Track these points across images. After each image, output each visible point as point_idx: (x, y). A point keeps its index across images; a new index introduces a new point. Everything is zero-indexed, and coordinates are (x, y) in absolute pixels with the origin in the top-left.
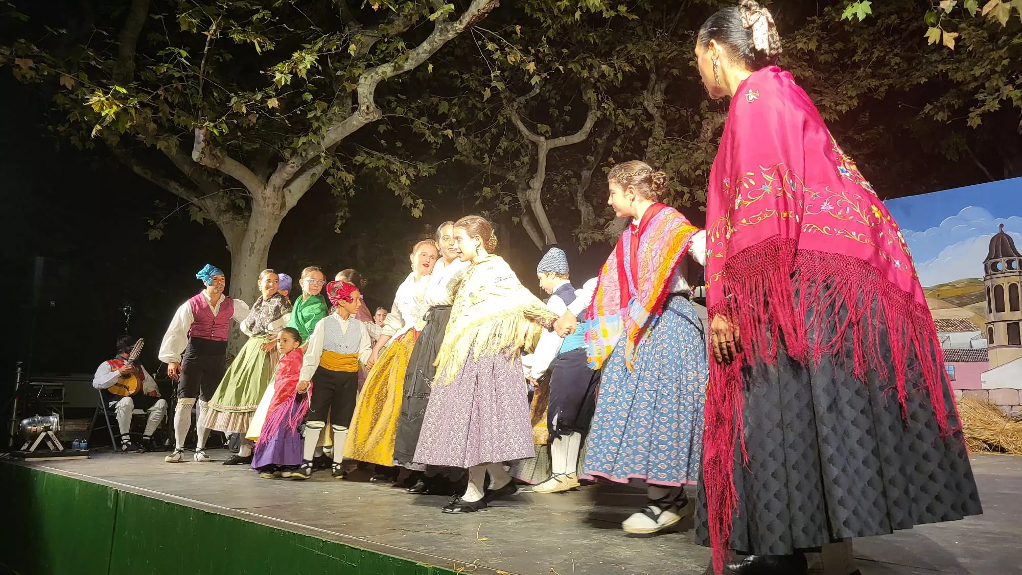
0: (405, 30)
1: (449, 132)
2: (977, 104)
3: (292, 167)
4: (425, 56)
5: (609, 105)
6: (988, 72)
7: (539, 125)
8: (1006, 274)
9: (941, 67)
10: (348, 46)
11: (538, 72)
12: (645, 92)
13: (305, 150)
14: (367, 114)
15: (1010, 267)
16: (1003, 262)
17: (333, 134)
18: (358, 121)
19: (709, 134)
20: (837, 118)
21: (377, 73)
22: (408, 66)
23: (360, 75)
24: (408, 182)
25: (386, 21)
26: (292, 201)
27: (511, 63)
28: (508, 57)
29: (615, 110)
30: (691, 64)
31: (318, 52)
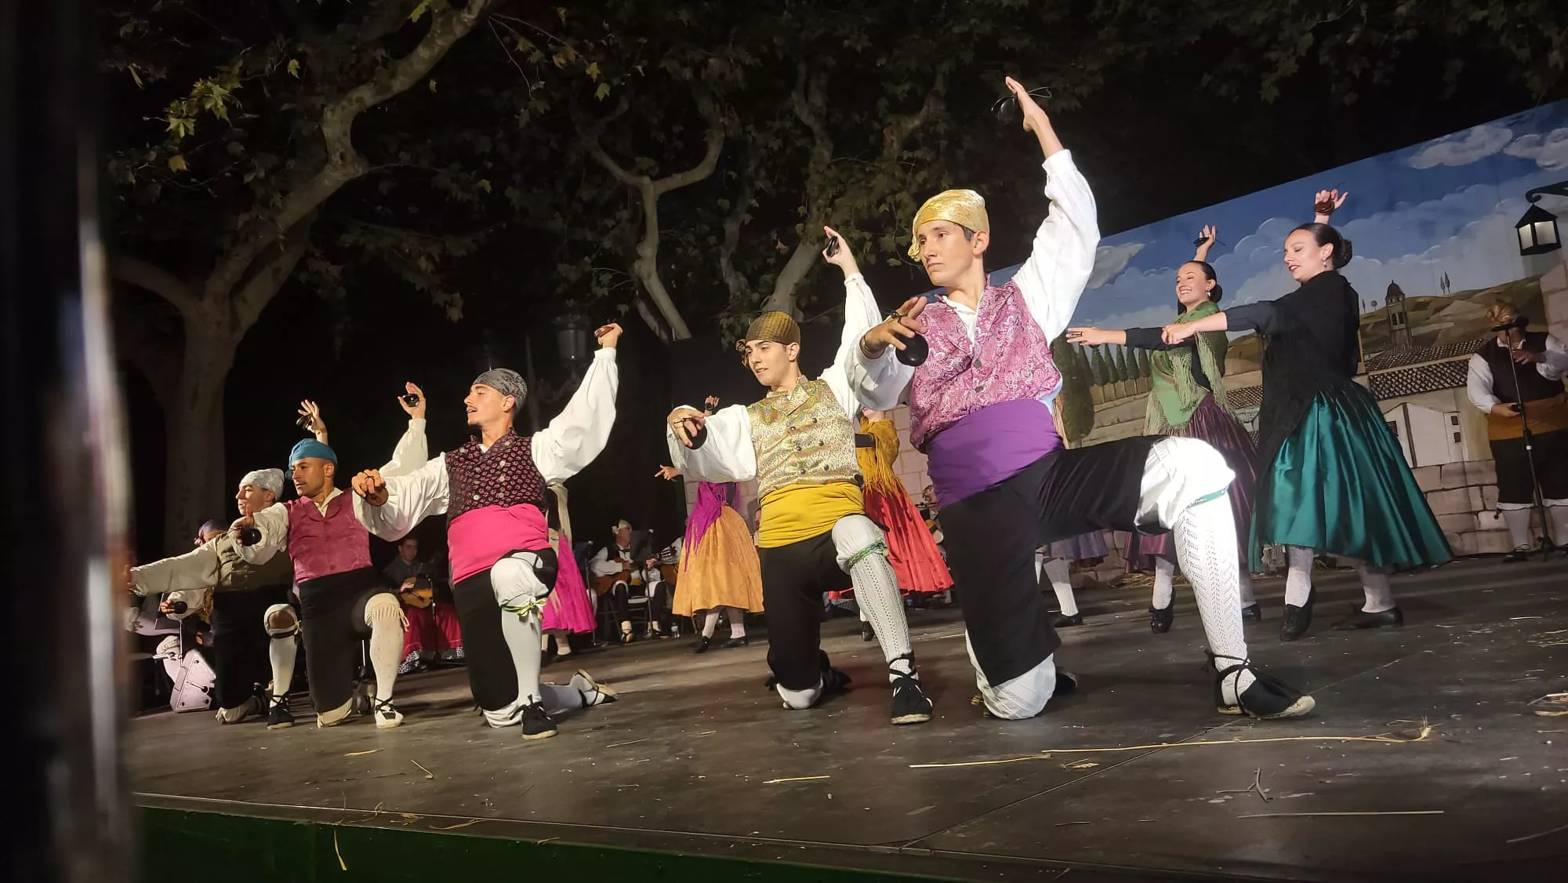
1: (486, 184)
2: (1270, 66)
3: (239, 262)
4: (423, 69)
7: (638, 160)
9: (1215, 16)
10: (287, 63)
11: (605, 77)
12: (794, 94)
13: (252, 234)
14: (344, 166)
17: (296, 206)
18: (333, 178)
19: (896, 146)
20: (1079, 105)
22: (400, 84)
23: (323, 106)
24: (431, 267)
26: (249, 316)
27: (560, 67)
28: (554, 57)
29: (744, 125)
30: (846, 43)
31: (238, 76)
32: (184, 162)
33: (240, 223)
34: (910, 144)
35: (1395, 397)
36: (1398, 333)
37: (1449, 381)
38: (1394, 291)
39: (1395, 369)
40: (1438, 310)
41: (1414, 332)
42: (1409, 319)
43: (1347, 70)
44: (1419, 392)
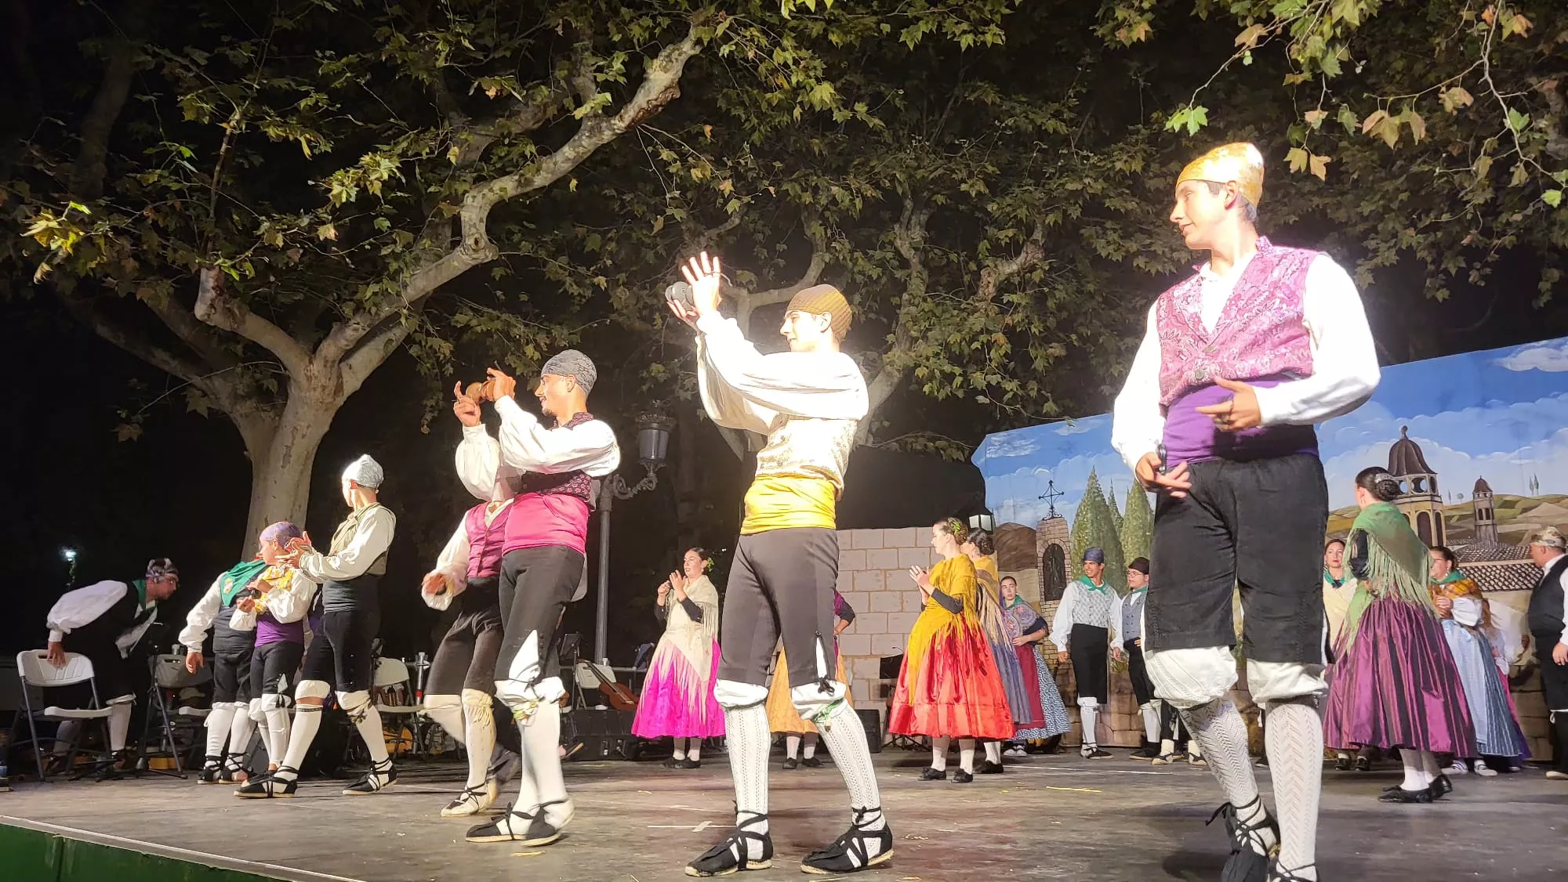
0: (536, 126)
1: (601, 281)
2: (1366, 254)
3: (356, 330)
4: (566, 167)
5: (842, 246)
6: (1381, 210)
7: (739, 272)
8: (1414, 499)
9: (1316, 200)
10: (447, 149)
11: (737, 194)
12: (897, 227)
13: (375, 305)
14: (476, 251)
15: (1418, 489)
16: (1409, 481)
17: (421, 281)
18: (460, 261)
19: (991, 289)
21: (491, 190)
22: (541, 180)
23: (466, 192)
25: (507, 113)
26: (353, 382)
27: (697, 180)
28: (692, 171)
29: (851, 252)
30: (964, 187)
31: (400, 156)
32: (333, 231)
34: (1005, 287)
36: (1484, 528)
38: (1481, 487)
39: (1479, 564)
40: (1525, 510)
41: (1500, 529)
42: (1496, 516)
43: (1443, 266)
44: (1502, 590)
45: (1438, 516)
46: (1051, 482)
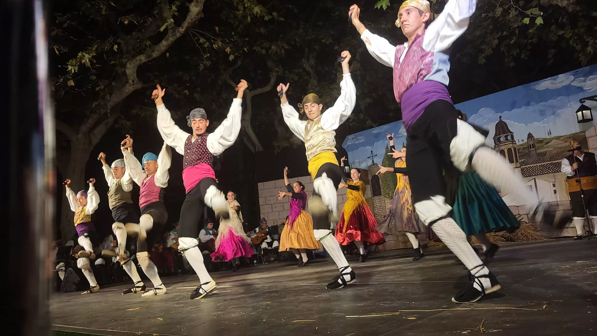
1: (187, 91)
2: (482, 51)
3: (93, 120)
4: (164, 49)
5: (281, 69)
8: (505, 144)
10: (113, 46)
11: (232, 53)
12: (303, 59)
13: (98, 110)
14: (133, 85)
15: (507, 139)
16: (503, 137)
17: (115, 99)
18: (129, 89)
22: (155, 54)
23: (126, 62)
25: (135, 30)
26: (96, 140)
27: (216, 48)
28: (213, 45)
29: (284, 71)
30: (323, 41)
31: (95, 51)
32: (73, 83)
33: (94, 106)
35: (531, 176)
36: (532, 152)
37: (551, 170)
38: (530, 136)
39: (531, 166)
40: (547, 143)
41: (538, 152)
42: (536, 146)
43: (511, 53)
44: (540, 174)
45: (515, 149)
46: (372, 151)
